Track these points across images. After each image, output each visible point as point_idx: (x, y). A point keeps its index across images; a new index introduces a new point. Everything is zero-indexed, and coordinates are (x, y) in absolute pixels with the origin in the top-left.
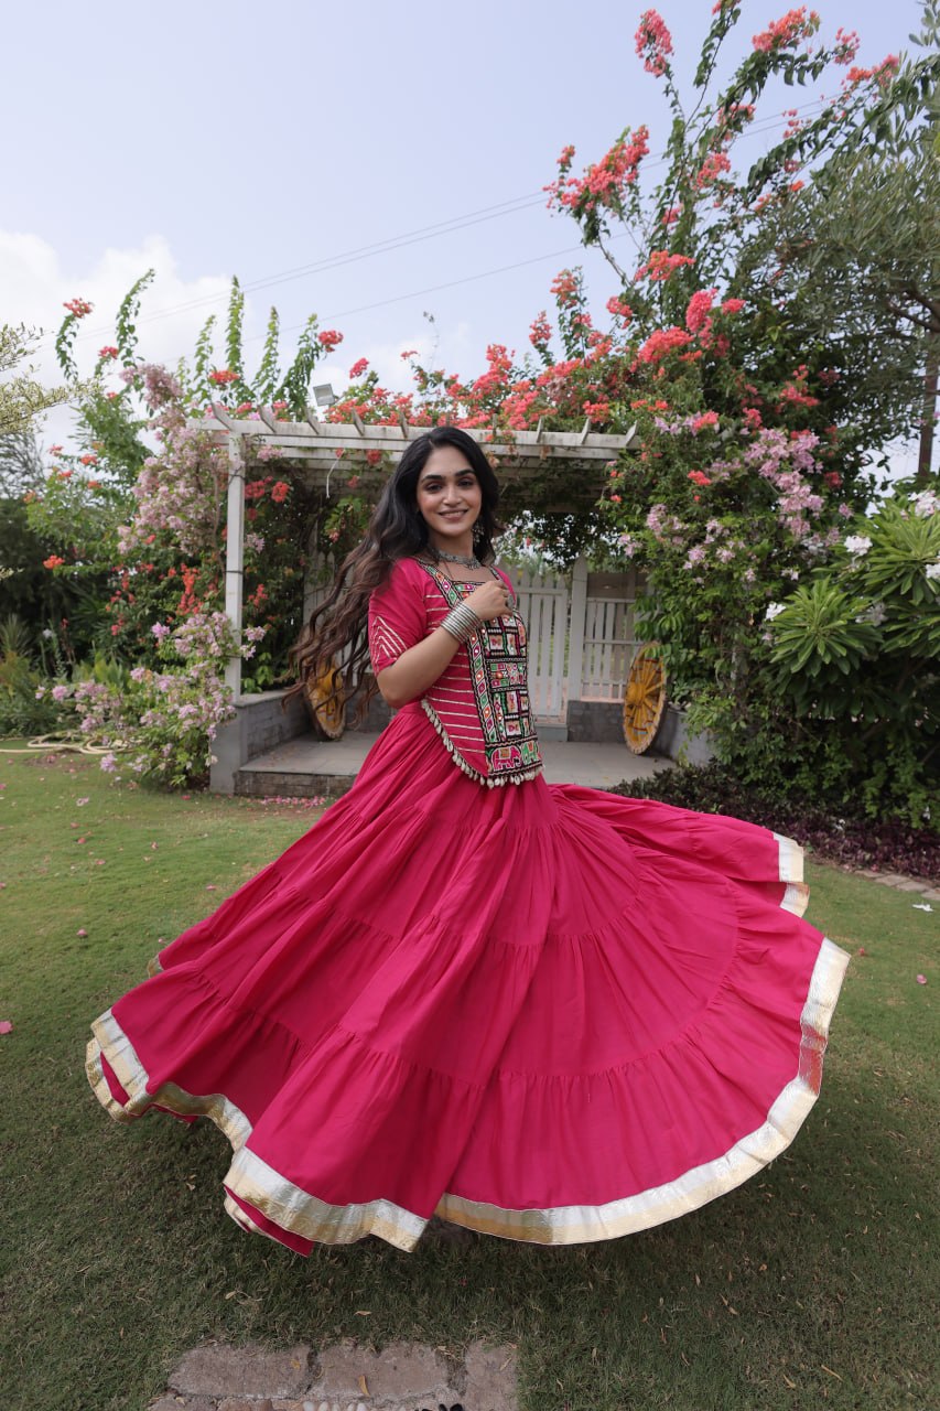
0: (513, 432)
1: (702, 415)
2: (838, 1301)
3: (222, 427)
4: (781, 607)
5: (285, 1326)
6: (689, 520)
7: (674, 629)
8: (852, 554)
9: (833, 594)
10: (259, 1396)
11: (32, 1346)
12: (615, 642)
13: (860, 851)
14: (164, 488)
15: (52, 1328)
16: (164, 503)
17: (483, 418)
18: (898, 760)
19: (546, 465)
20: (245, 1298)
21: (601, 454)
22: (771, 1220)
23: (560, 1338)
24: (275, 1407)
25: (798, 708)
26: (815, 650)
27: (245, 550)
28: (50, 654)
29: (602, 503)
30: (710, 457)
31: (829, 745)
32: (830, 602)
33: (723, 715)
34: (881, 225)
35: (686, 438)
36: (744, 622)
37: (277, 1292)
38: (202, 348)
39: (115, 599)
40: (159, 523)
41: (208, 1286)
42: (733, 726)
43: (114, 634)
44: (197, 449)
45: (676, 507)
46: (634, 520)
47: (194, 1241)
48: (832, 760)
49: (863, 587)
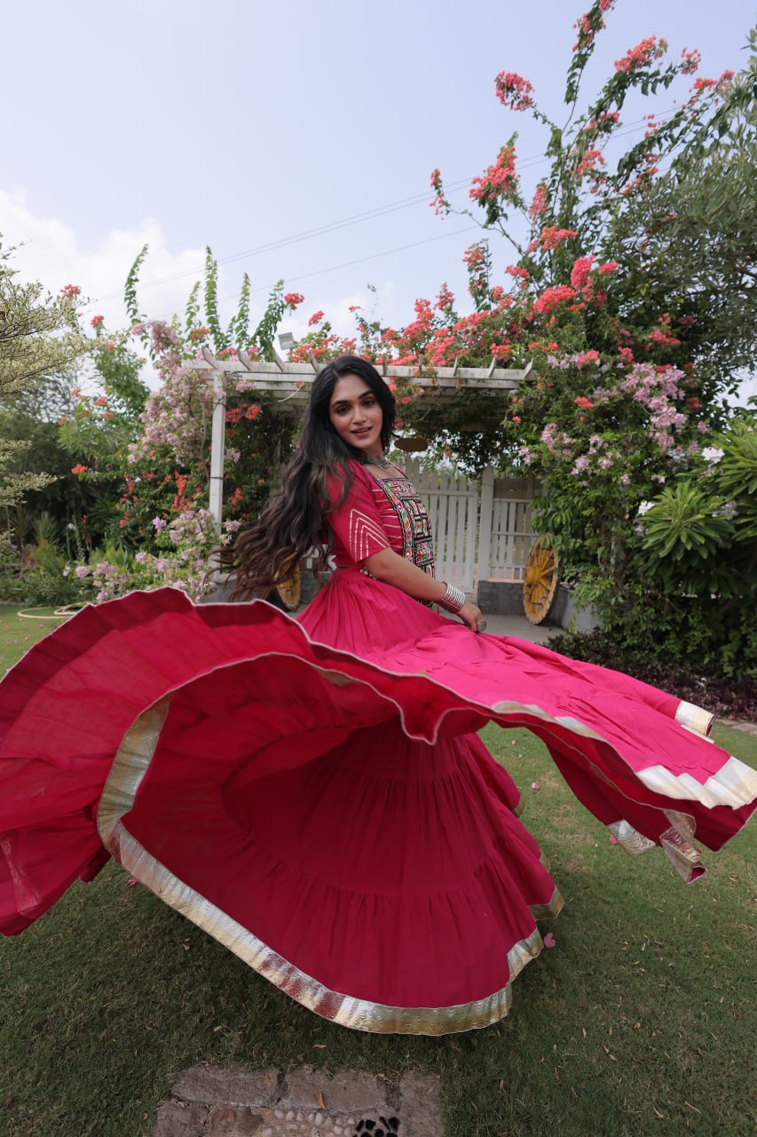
0: (435, 368)
1: (585, 353)
2: (699, 1054)
3: (209, 367)
4: (651, 505)
5: (260, 1053)
6: (576, 436)
7: (564, 523)
8: (709, 462)
9: (692, 493)
10: (241, 1105)
11: (69, 1060)
12: (516, 534)
13: (718, 703)
14: (164, 414)
15: (84, 1047)
16: (164, 425)
17: (411, 358)
18: (750, 630)
19: (460, 394)
20: (229, 1031)
21: (504, 385)
22: (643, 989)
23: (474, 1071)
24: (253, 1112)
25: (666, 587)
26: (679, 539)
27: (225, 461)
28: (73, 543)
29: (505, 423)
30: (592, 386)
31: (692, 617)
32: (691, 500)
33: (604, 592)
34: (727, 203)
35: (573, 371)
36: (621, 517)
37: (254, 1027)
38: (191, 307)
39: (123, 500)
40: (160, 441)
41: (201, 1021)
42: (613, 601)
43: (121, 526)
44: (190, 383)
45: (565, 426)
46: (532, 436)
47: (190, 987)
48: (694, 629)
49: (718, 488)
